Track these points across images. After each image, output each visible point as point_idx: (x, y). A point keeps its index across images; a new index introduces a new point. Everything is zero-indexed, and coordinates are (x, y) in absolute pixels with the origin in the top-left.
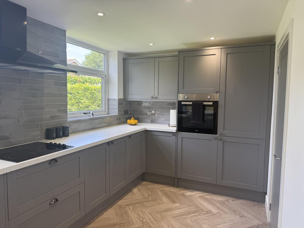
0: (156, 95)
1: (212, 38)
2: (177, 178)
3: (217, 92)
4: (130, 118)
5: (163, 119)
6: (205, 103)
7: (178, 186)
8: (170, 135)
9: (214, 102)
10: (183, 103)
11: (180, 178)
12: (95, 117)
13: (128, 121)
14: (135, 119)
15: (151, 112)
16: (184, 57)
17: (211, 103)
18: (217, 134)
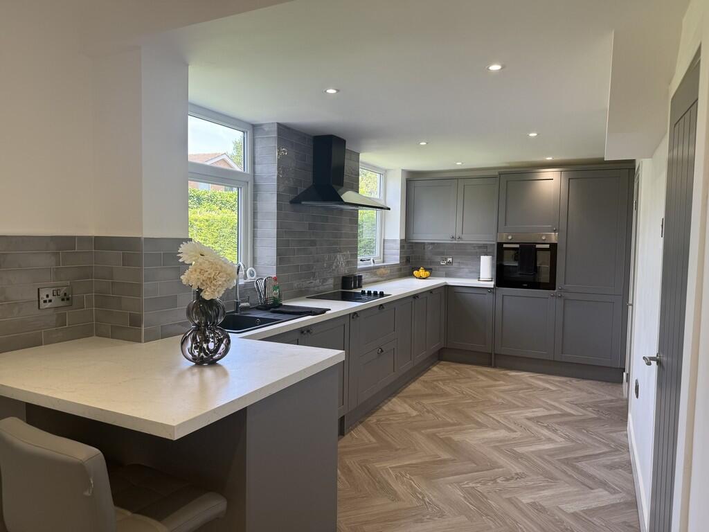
0: (459, 234)
1: (549, 159)
2: (495, 354)
3: (555, 231)
4: (418, 269)
5: (467, 270)
6: (538, 246)
7: (495, 367)
8: (485, 292)
9: (550, 244)
10: (505, 246)
11: (500, 354)
12: (376, 265)
13: (415, 273)
14: (426, 270)
15: (446, 259)
16: (507, 182)
17: (548, 246)
18: (554, 289)
